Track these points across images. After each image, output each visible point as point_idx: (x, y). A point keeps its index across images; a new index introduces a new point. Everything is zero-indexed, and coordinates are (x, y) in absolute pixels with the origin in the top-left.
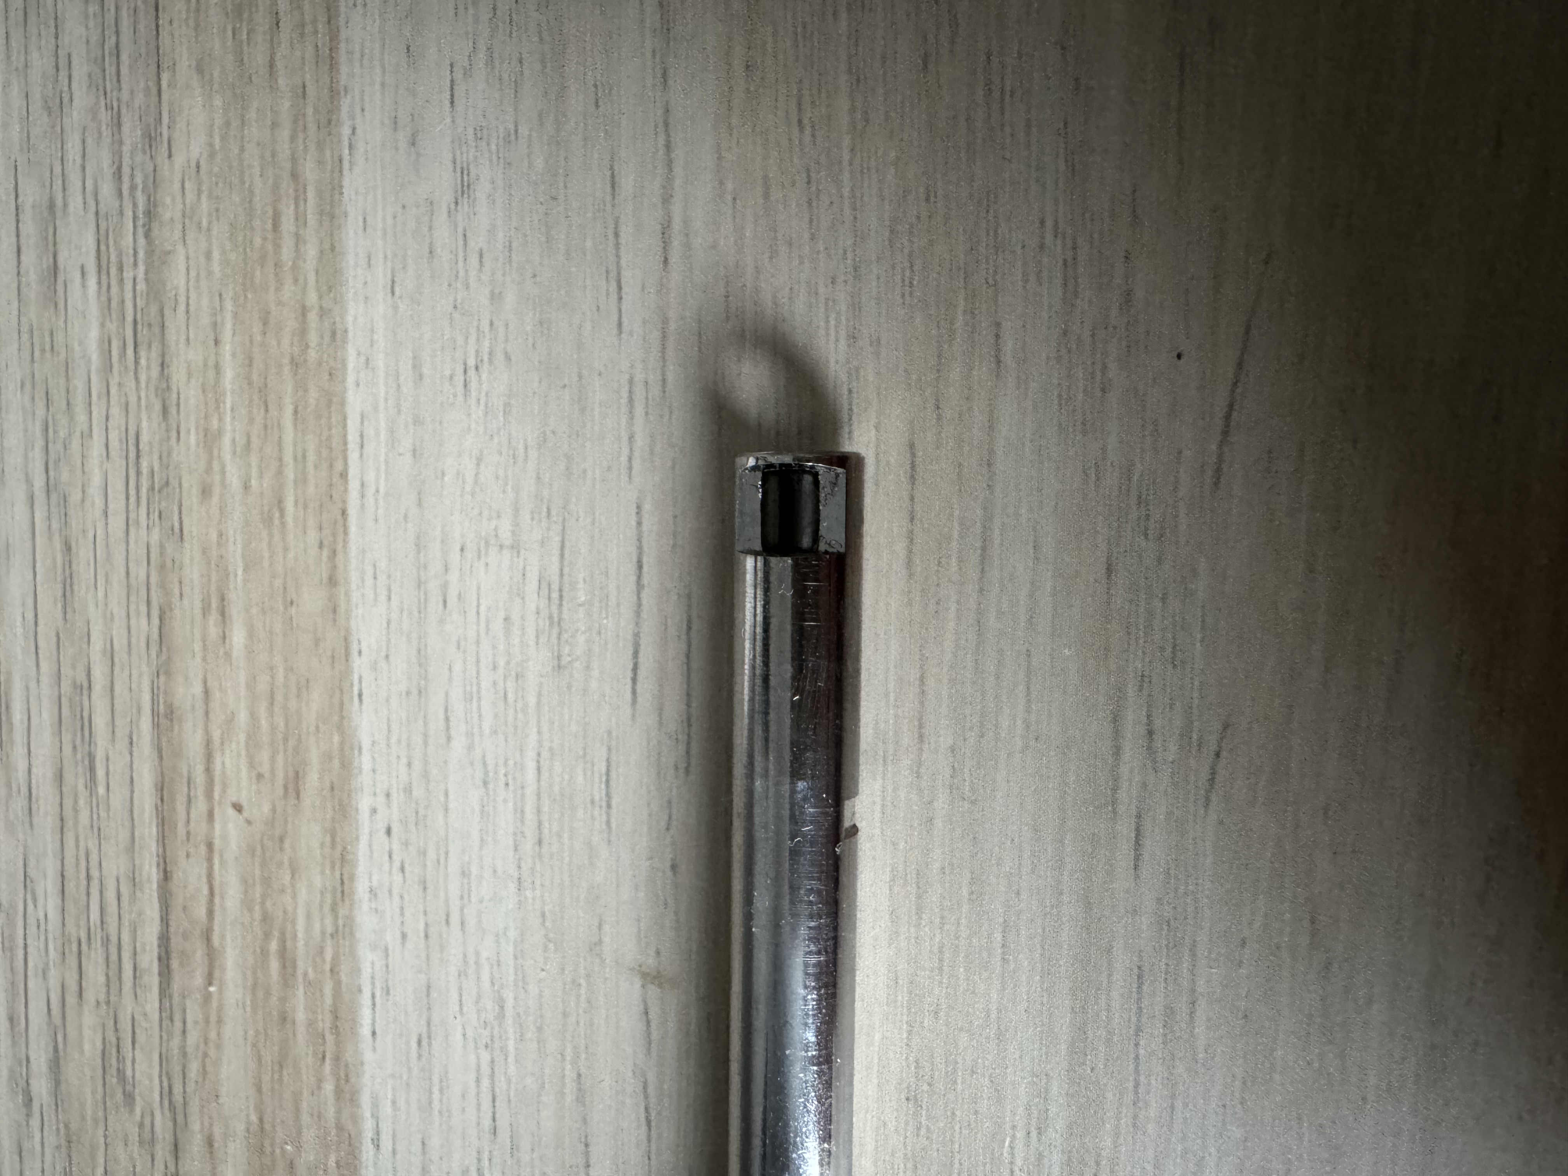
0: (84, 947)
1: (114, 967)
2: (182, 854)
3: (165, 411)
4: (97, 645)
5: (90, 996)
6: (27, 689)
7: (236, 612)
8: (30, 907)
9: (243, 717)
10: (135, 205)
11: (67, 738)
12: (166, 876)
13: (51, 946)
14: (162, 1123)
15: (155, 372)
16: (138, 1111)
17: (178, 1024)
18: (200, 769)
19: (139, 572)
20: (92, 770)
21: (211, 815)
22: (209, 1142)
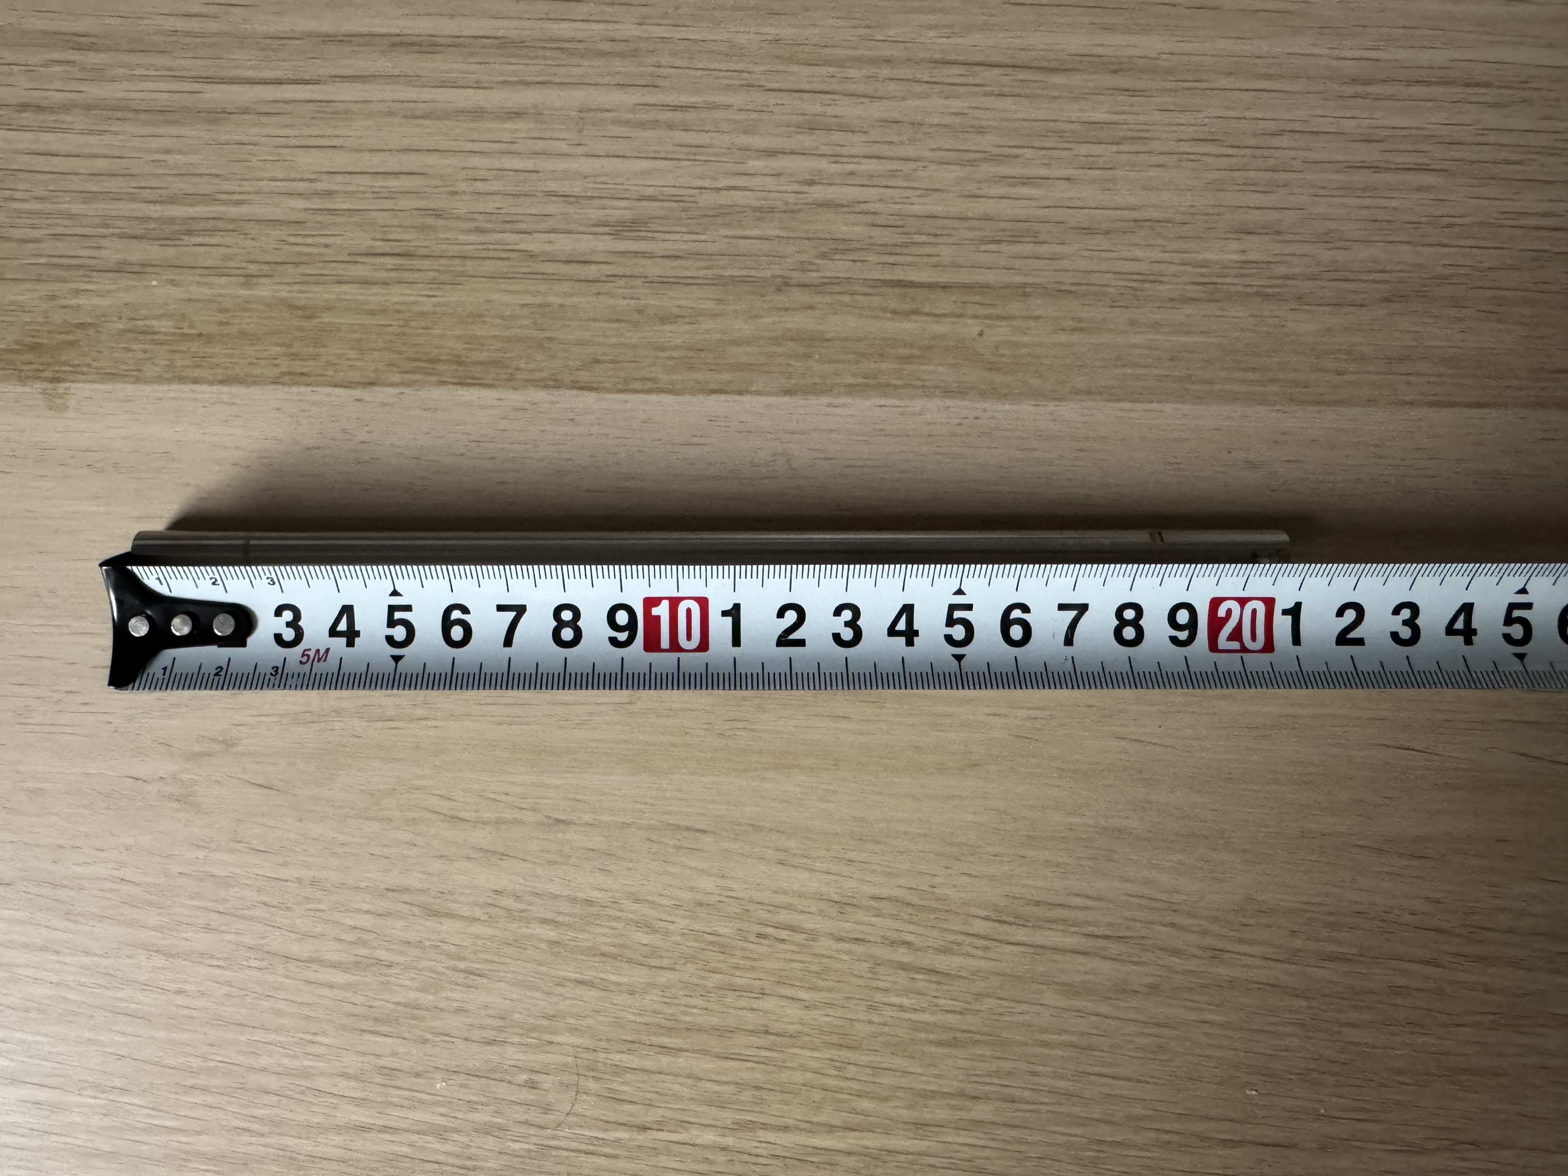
0: (900, 230)
1: (892, 250)
2: (955, 298)
3: (1172, 300)
4: (1058, 249)
5: (875, 232)
6: (1036, 199)
7: (1075, 338)
8: (919, 192)
9: (1025, 339)
10: (1270, 287)
11: (1008, 225)
12: (945, 287)
13: (897, 206)
14: (813, 277)
15: (1192, 295)
16: (818, 261)
17: (868, 290)
18: (998, 311)
19: (1095, 279)
20: (993, 242)
21: (976, 317)
22: (811, 307)
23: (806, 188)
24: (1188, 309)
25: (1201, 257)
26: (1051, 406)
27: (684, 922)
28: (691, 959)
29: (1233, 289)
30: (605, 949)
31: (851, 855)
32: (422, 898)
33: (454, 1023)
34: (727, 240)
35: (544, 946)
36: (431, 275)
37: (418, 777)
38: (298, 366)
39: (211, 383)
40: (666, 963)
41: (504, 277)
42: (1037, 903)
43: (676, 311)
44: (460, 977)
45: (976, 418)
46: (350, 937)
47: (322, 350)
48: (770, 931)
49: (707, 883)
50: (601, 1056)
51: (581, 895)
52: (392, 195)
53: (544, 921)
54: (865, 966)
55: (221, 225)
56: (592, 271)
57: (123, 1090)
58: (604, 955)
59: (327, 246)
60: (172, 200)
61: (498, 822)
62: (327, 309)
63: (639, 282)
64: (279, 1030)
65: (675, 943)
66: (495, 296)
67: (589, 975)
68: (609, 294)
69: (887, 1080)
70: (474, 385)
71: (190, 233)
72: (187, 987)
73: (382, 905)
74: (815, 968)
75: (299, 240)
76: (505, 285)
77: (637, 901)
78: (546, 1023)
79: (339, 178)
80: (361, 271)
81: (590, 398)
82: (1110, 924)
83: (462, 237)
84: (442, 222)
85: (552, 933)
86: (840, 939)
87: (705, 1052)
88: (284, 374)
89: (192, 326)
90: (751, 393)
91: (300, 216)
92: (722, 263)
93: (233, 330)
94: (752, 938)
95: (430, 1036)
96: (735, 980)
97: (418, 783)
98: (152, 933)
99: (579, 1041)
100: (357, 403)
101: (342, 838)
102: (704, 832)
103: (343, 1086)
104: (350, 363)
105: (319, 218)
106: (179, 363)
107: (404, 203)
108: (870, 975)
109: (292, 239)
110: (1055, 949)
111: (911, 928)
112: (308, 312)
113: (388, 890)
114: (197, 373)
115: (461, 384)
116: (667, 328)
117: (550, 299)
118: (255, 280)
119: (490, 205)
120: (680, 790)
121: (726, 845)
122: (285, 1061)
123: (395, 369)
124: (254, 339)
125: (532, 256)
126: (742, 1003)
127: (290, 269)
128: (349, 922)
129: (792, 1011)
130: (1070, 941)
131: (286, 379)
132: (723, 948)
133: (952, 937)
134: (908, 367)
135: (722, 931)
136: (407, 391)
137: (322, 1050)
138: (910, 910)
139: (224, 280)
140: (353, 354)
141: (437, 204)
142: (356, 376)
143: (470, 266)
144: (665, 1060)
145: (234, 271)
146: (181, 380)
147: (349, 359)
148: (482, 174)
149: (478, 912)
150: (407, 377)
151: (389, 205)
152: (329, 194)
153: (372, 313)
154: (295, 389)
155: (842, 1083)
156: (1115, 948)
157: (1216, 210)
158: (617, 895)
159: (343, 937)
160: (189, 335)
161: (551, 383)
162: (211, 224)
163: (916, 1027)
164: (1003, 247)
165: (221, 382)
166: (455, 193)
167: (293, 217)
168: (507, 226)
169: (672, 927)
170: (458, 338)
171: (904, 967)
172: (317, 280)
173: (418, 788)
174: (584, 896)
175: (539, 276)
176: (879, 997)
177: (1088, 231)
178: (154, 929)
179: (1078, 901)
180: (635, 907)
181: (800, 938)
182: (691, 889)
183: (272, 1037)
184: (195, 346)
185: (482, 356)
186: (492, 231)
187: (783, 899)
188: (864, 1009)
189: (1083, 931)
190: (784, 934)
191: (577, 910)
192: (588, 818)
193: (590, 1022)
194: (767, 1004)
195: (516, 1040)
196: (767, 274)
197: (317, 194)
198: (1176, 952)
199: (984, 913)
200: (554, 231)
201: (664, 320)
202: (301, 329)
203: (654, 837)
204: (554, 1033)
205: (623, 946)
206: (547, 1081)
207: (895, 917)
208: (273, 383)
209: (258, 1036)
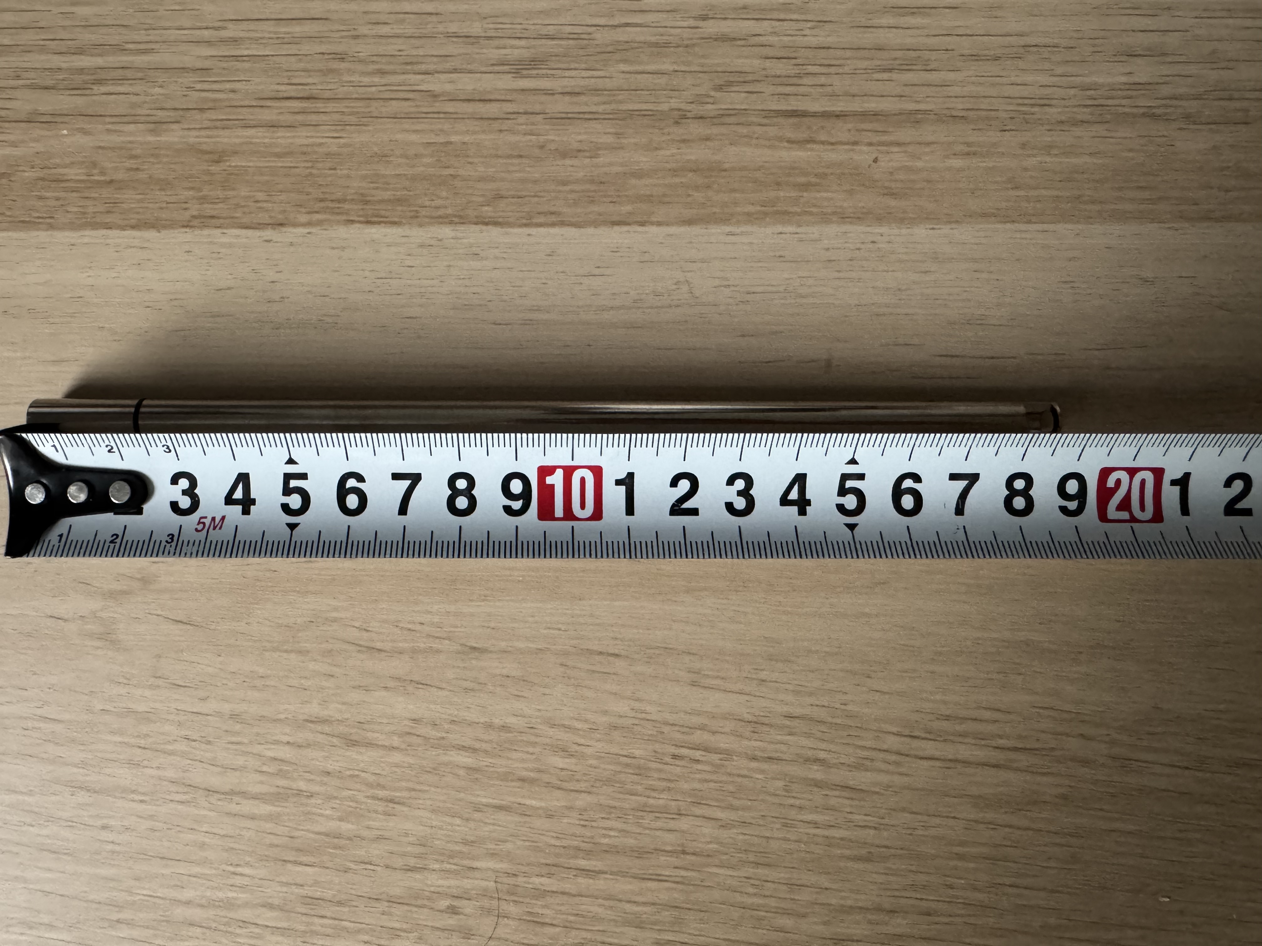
0: (794, 61)
1: (785, 80)
2: (850, 126)
3: (1061, 123)
4: (949, 76)
5: (768, 63)
6: (923, 28)
7: (968, 162)
8: (810, 25)
9: (920, 164)
11: (899, 54)
12: (839, 116)
13: (790, 38)
14: (710, 109)
16: (714, 94)
18: (891, 138)
19: (984, 104)
20: (885, 70)
21: (870, 144)
22: (708, 139)
23: (701, 24)
24: (1078, 131)
25: (1087, 80)
26: (946, 230)
27: (600, 745)
28: (608, 782)
29: (1121, 110)
30: (524, 774)
31: (763, 675)
32: (342, 729)
33: (376, 851)
34: (622, 75)
35: (462, 772)
36: (336, 117)
37: (336, 609)
38: (209, 209)
39: (122, 228)
40: (582, 786)
41: (408, 117)
42: (947, 718)
43: (575, 146)
44: (380, 806)
45: (873, 242)
46: (271, 768)
47: (231, 193)
48: (684, 752)
49: (623, 707)
50: (521, 880)
51: (497, 721)
52: (295, 41)
53: (463, 748)
54: (780, 784)
55: (129, 74)
56: (493, 109)
57: (51, 927)
58: (522, 780)
59: (233, 91)
60: (80, 51)
61: (414, 651)
62: (236, 153)
63: (539, 118)
64: (204, 862)
65: (591, 766)
66: (399, 136)
67: (508, 800)
68: (511, 131)
69: (805, 896)
70: (379, 223)
71: (100, 82)
72: (112, 822)
73: (301, 736)
74: (731, 788)
75: (206, 86)
76: (407, 125)
77: (553, 726)
78: (465, 849)
79: (245, 25)
80: (267, 115)
81: (494, 232)
82: (1020, 737)
83: (366, 80)
84: (343, 65)
85: (470, 760)
86: (754, 759)
87: (623, 874)
88: (194, 217)
89: (102, 173)
90: (652, 223)
91: (207, 64)
92: (620, 97)
93: (142, 176)
94: (668, 759)
95: (352, 866)
96: (651, 801)
97: (335, 614)
98: (75, 770)
99: (499, 866)
100: (266, 244)
101: (261, 671)
102: (617, 655)
103: (268, 917)
104: (259, 205)
105: (225, 65)
106: (91, 210)
107: (306, 48)
108: (784, 793)
109: (199, 86)
110: (966, 763)
111: (824, 746)
112: (216, 157)
113: (307, 721)
114: (108, 219)
115: (368, 222)
116: (568, 162)
117: (454, 138)
118: (164, 126)
119: (391, 48)
120: (592, 616)
121: (639, 668)
122: (208, 893)
123: (303, 210)
124: (164, 184)
125: (434, 96)
126: (659, 824)
127: (198, 116)
128: (270, 754)
129: (708, 830)
130: (980, 754)
131: (195, 222)
132: (641, 771)
133: (866, 753)
134: (805, 194)
135: (637, 753)
137: (245, 881)
138: (823, 728)
139: (132, 127)
140: (261, 196)
141: (340, 48)
142: (264, 217)
143: (375, 107)
144: (583, 882)
145: (142, 119)
146: (95, 226)
147: (257, 202)
148: (383, 18)
149: (396, 741)
151: (293, 49)
152: (235, 41)
153: (278, 155)
154: (206, 232)
155: (761, 901)
156: (1023, 760)
157: (1102, 34)
158: (533, 721)
159: (265, 768)
160: (98, 182)
161: (456, 220)
162: (119, 73)
163: (830, 842)
164: (894, 75)
165: (133, 227)
166: (356, 37)
167: (199, 65)
168: (409, 67)
169: (589, 751)
170: (364, 177)
171: (818, 784)
173: (335, 620)
174: (501, 723)
175: (442, 116)
176: (793, 813)
177: (975, 57)
178: (76, 766)
179: (987, 715)
180: (551, 732)
181: (715, 758)
182: (605, 713)
183: (196, 870)
184: (106, 193)
186: (395, 73)
187: (696, 720)
188: (778, 826)
189: (994, 743)
190: (698, 754)
191: (493, 736)
192: (503, 644)
193: (509, 846)
194: (684, 824)
195: (437, 866)
196: (665, 107)
197: (223, 41)
198: (1085, 762)
199: (895, 730)
200: (455, 71)
201: (564, 155)
202: (209, 173)
203: (570, 663)
204: (473, 858)
205: (539, 771)
206: (468, 907)
207: (808, 735)
208: (184, 226)
209: (182, 868)
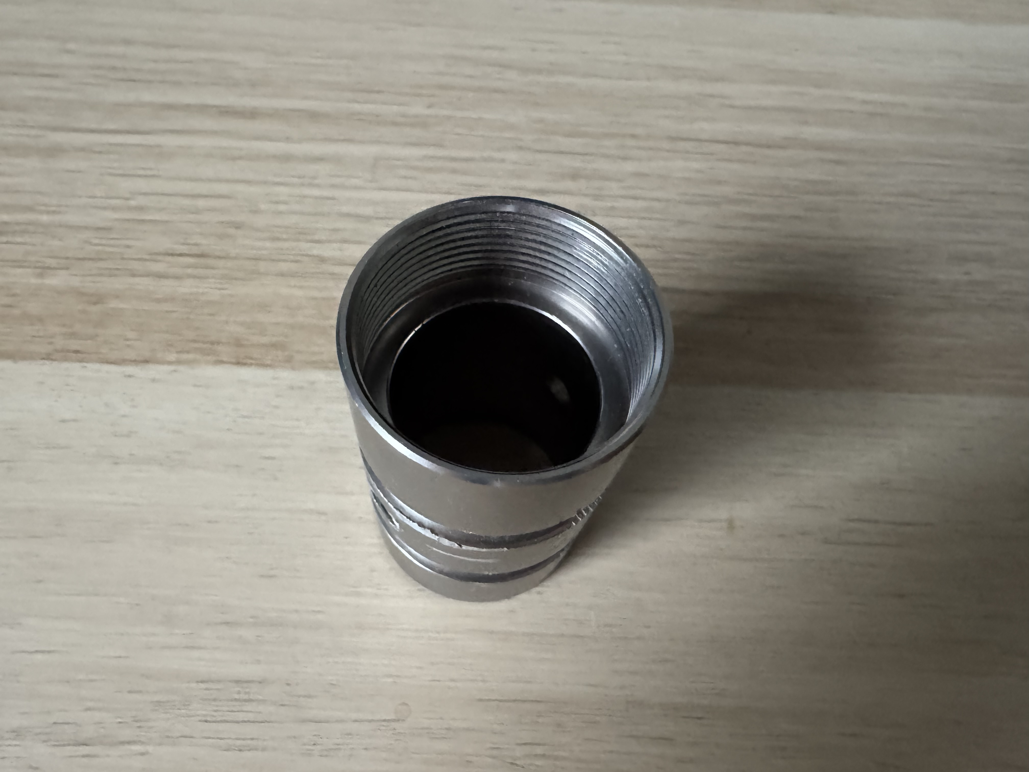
136: (181, 368)
150: (185, 356)
172: (112, 273)
185: (264, 340)
